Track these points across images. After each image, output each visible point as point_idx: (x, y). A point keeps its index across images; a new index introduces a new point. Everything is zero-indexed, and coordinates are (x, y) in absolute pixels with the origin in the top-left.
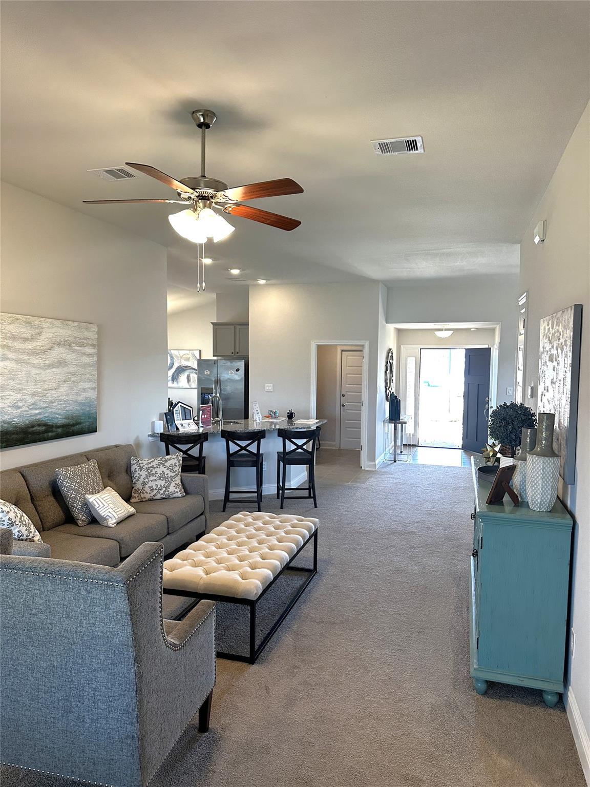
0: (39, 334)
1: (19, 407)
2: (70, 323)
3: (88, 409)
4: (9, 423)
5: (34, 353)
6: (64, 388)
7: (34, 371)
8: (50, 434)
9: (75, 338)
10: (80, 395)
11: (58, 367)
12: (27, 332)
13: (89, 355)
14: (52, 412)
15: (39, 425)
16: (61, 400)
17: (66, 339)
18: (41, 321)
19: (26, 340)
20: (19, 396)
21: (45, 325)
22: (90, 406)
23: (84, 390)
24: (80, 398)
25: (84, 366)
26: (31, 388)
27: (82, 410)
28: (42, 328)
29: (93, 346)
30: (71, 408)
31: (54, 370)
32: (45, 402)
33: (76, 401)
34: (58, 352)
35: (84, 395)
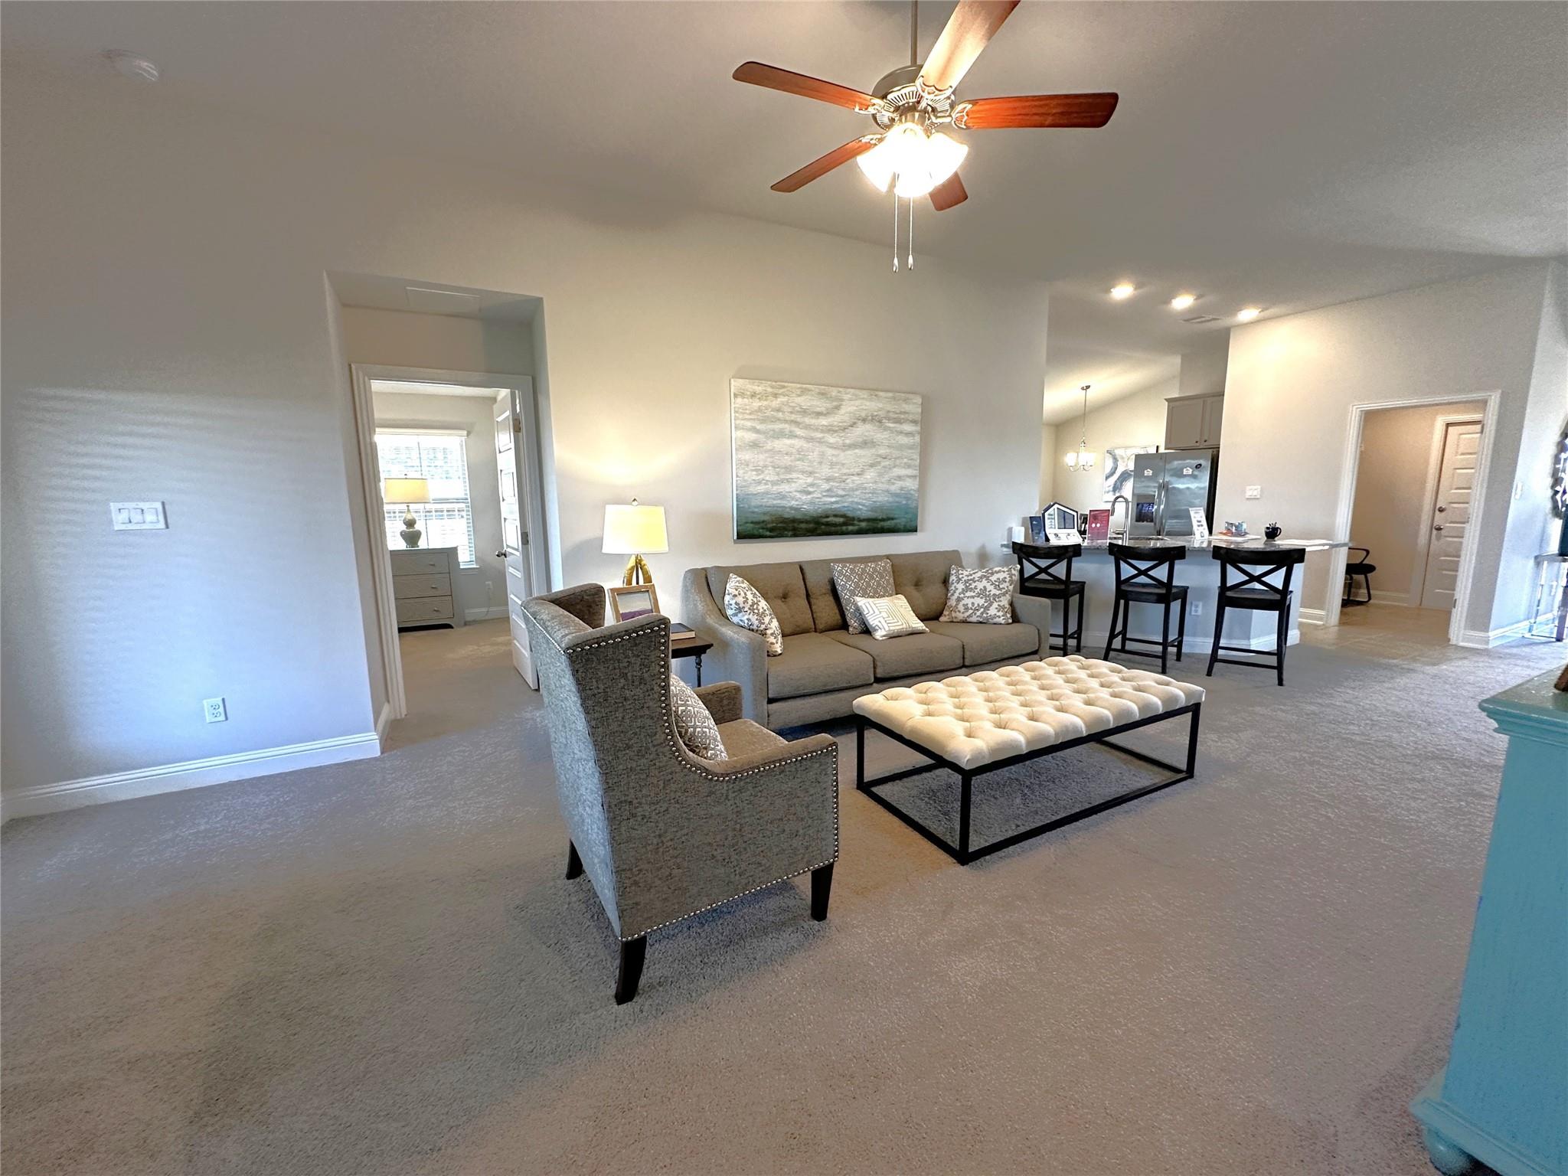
0: (838, 408)
1: (809, 493)
2: (881, 394)
3: (904, 502)
4: (796, 509)
5: (830, 430)
6: (870, 475)
7: (830, 452)
8: (850, 528)
9: (889, 412)
10: (893, 484)
11: (861, 447)
12: (821, 405)
13: (908, 434)
14: (852, 502)
15: (836, 516)
16: (865, 488)
17: (876, 413)
18: (839, 392)
19: (819, 414)
20: (810, 480)
21: (846, 397)
22: (908, 499)
23: (899, 478)
24: (894, 488)
25: (901, 447)
26: (826, 471)
27: (897, 502)
28: (842, 400)
29: (914, 422)
30: (880, 499)
31: (857, 451)
32: (844, 489)
33: (887, 491)
34: (863, 430)
35: (899, 484)
